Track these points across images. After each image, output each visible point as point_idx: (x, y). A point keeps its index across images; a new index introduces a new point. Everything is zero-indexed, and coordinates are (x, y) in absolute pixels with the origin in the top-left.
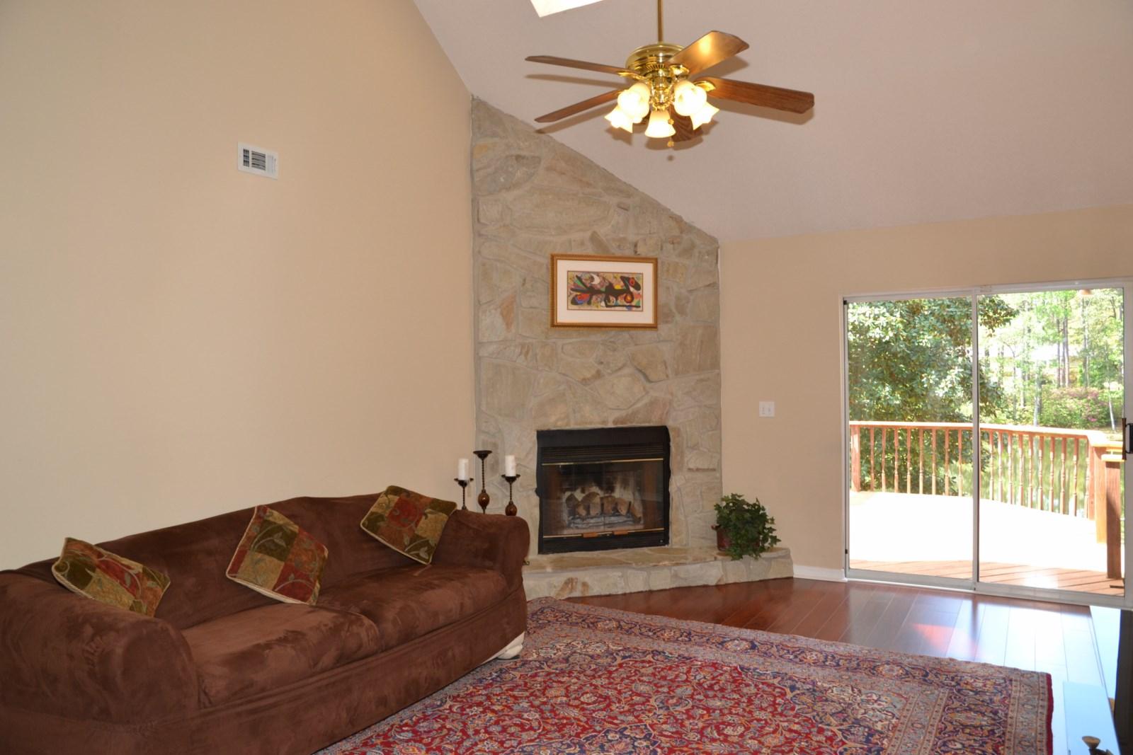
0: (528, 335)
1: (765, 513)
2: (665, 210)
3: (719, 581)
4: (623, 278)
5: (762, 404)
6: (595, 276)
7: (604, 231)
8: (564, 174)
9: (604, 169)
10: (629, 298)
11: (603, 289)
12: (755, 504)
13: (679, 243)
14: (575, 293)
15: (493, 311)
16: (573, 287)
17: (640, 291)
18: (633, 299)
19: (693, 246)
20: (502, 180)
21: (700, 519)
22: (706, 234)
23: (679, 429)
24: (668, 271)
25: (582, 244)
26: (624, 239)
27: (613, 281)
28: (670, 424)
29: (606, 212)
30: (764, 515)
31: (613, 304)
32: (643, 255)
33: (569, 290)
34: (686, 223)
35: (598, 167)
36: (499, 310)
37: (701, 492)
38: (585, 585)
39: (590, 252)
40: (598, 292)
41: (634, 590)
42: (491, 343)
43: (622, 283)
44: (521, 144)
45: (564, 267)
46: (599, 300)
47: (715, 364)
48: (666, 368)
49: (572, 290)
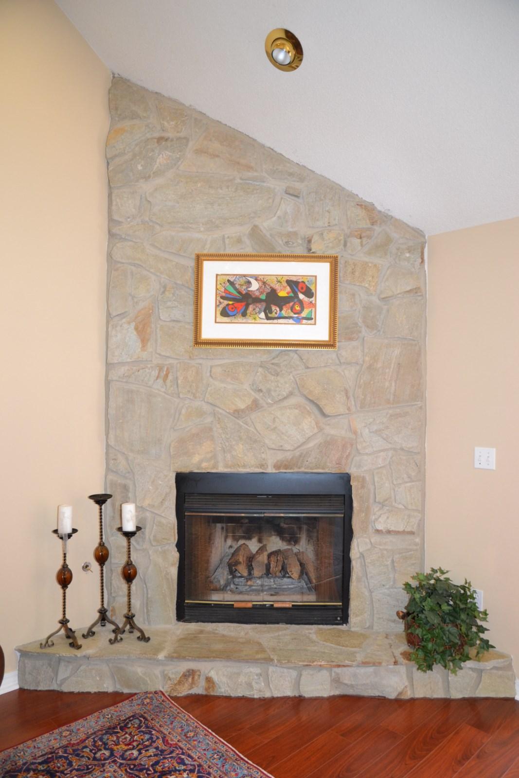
0: (168, 354)
1: (475, 604)
2: (351, 196)
3: (400, 694)
4: (290, 283)
5: (478, 450)
6: (253, 281)
7: (267, 224)
8: (218, 156)
9: (270, 148)
10: (297, 308)
11: (263, 297)
12: (463, 588)
13: (369, 237)
14: (226, 302)
15: (126, 326)
16: (224, 294)
17: (313, 299)
18: (302, 309)
19: (388, 240)
20: (140, 167)
21: (389, 595)
22: (408, 226)
23: (364, 478)
24: (353, 273)
25: (239, 241)
26: (295, 234)
27: (277, 286)
28: (353, 471)
29: (271, 201)
30: (474, 608)
31: (276, 316)
32: (319, 253)
33: (219, 298)
34: (380, 212)
35: (263, 146)
36: (133, 325)
37: (393, 561)
38: (209, 680)
39: (249, 250)
40: (257, 300)
41: (277, 694)
42: (122, 364)
43: (288, 289)
44: (166, 123)
45: (211, 270)
46: (257, 310)
47: (418, 394)
48: (348, 398)
49: (222, 297)
